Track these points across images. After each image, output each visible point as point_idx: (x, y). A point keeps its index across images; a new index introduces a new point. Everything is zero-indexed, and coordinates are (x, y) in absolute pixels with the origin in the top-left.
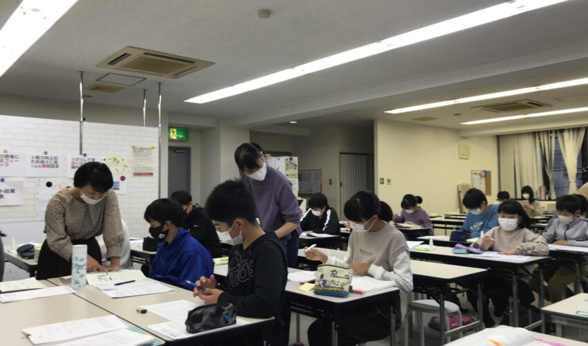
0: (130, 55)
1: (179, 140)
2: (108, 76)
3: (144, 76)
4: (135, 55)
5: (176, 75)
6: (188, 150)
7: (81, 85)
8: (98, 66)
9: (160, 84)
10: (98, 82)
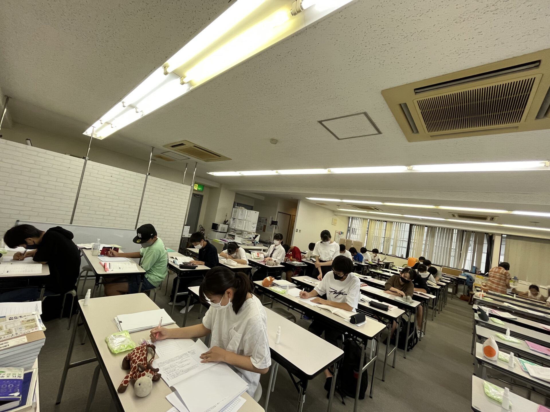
0: (185, 145)
1: (198, 191)
2: (168, 153)
3: (189, 157)
4: (187, 145)
5: (207, 160)
6: (202, 196)
7: (151, 153)
8: (163, 146)
9: (197, 162)
10: (162, 155)
